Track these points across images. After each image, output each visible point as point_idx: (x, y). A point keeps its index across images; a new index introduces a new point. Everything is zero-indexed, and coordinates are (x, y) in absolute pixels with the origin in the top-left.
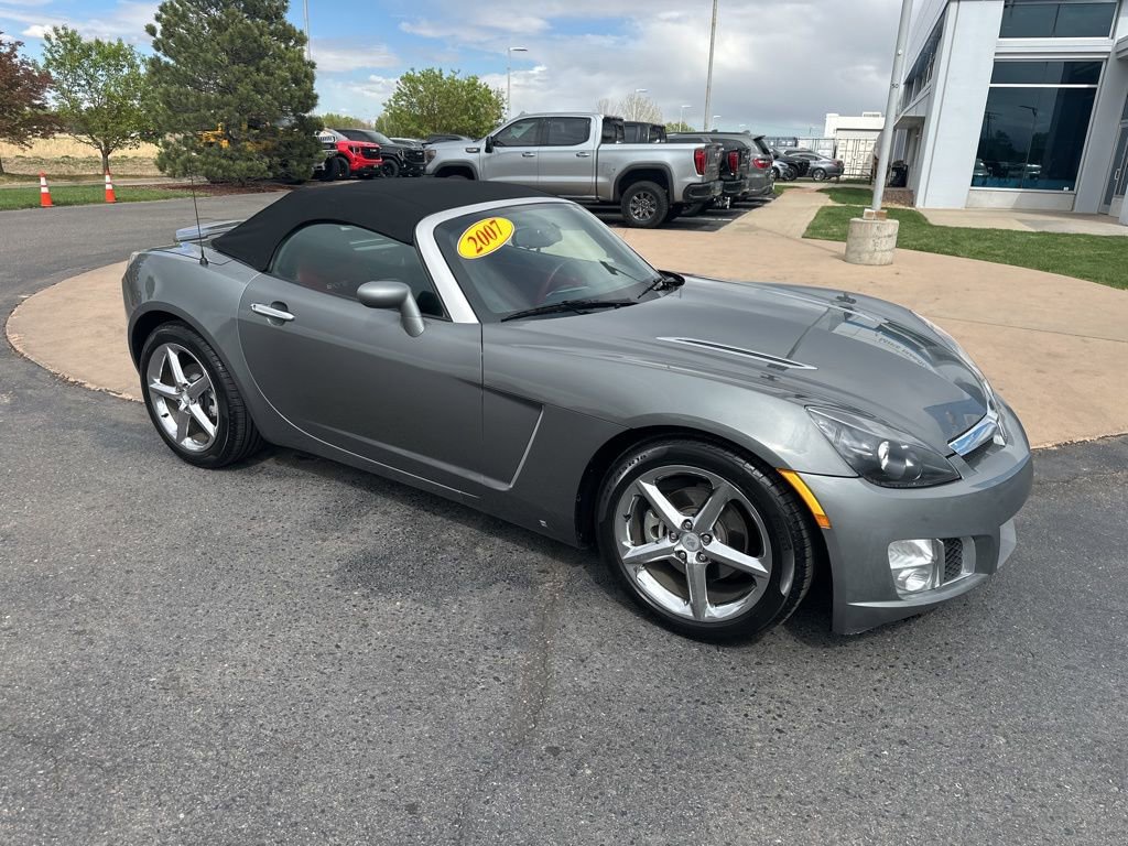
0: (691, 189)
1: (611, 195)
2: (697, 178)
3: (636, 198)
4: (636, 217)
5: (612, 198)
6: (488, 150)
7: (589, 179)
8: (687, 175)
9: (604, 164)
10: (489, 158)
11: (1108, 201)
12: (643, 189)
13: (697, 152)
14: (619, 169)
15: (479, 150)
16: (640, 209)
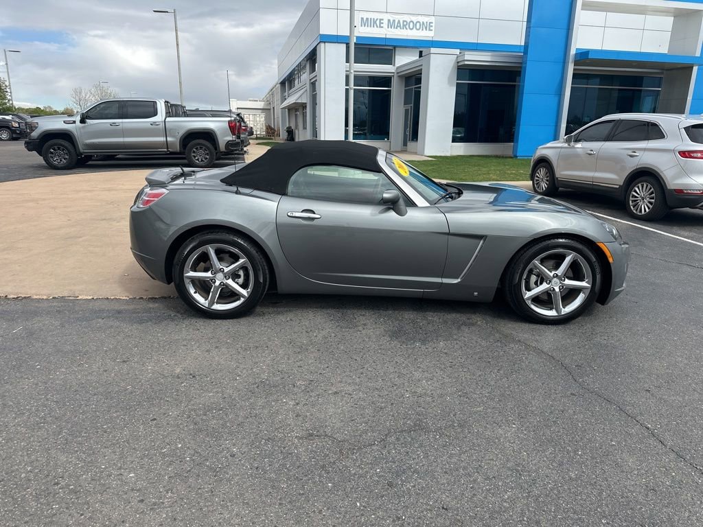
0: (229, 144)
1: (177, 148)
2: (230, 138)
3: (194, 150)
4: (197, 162)
5: (178, 151)
6: (82, 121)
7: (162, 139)
8: (227, 136)
9: (171, 129)
10: (83, 127)
11: (405, 144)
12: (199, 144)
13: (230, 122)
14: (182, 132)
15: (74, 122)
16: (199, 156)
